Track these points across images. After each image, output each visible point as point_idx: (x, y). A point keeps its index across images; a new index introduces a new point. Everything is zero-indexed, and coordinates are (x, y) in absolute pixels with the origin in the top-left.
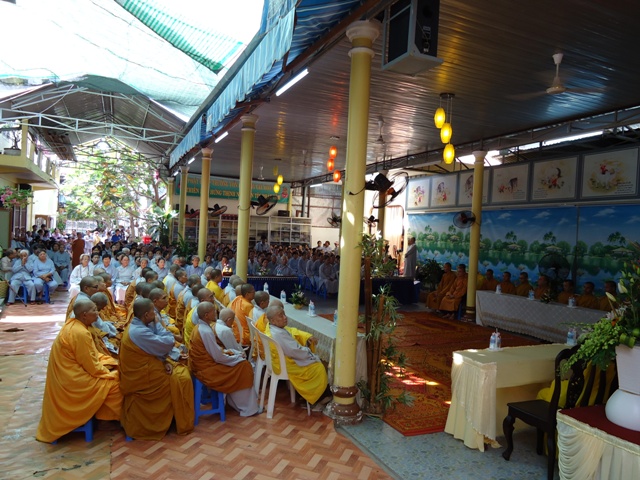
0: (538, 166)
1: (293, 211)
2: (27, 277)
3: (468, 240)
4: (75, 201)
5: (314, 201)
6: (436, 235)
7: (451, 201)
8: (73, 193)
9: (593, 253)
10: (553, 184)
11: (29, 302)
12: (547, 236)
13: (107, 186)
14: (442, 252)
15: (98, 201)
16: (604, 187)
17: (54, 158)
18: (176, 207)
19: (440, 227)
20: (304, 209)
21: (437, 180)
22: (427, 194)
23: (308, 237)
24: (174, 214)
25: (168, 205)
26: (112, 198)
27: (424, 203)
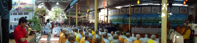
0: (134, 8)
1: (86, 17)
2: (45, 30)
3: (128, 21)
4: (51, 18)
5: (90, 15)
6: (115, 19)
7: (118, 13)
8: (51, 17)
9: (144, 21)
10: (137, 11)
11: (46, 34)
12: (136, 19)
13: (56, 14)
14: (117, 22)
15: (55, 17)
16: (145, 12)
17: (48, 11)
18: (67, 17)
19: (116, 18)
20: (88, 17)
21: (115, 10)
22: (113, 12)
23: (89, 21)
24: (67, 18)
25: (66, 17)
26: (57, 16)
27: (113, 14)
